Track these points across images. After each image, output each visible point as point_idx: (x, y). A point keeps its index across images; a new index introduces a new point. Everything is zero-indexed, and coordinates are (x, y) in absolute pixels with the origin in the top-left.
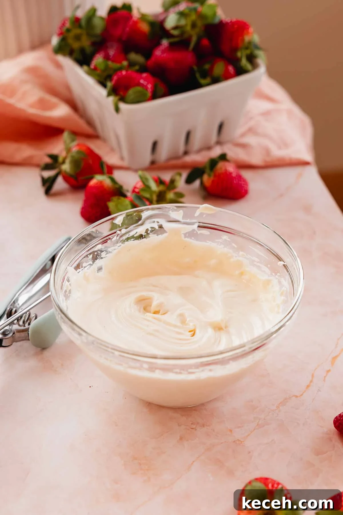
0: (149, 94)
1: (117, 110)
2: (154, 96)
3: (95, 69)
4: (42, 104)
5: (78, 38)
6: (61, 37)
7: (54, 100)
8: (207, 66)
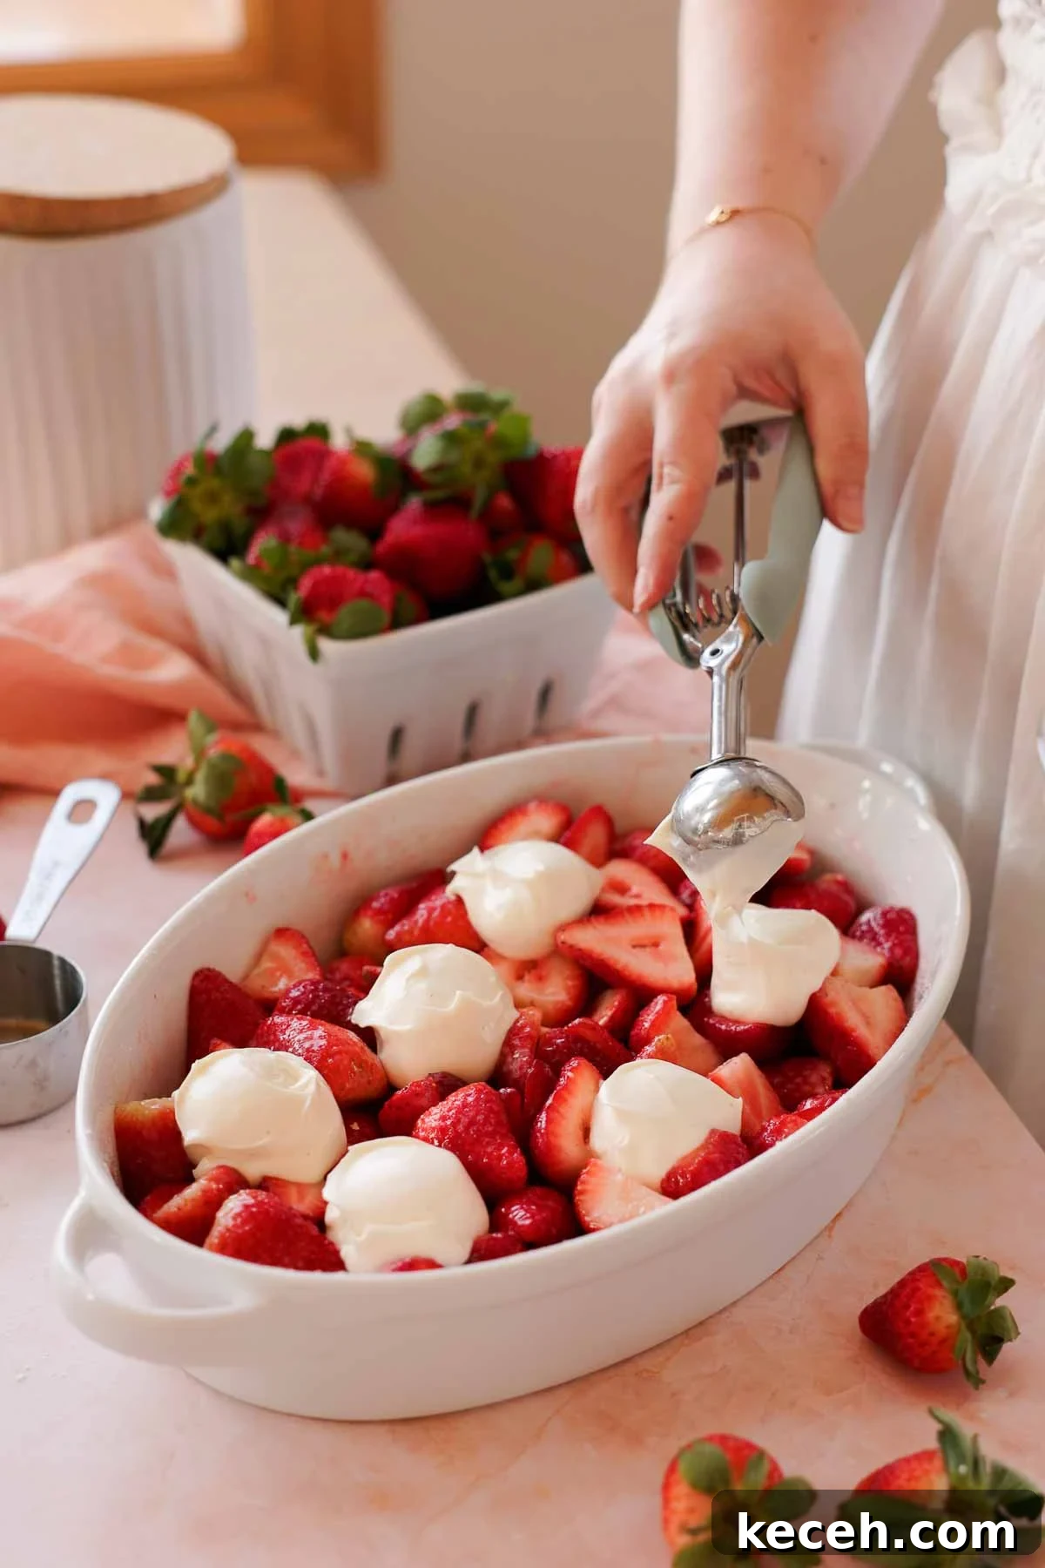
0: (386, 618)
1: (314, 654)
2: (396, 623)
3: (258, 565)
4: (127, 654)
5: (212, 498)
6: (175, 497)
7: (156, 645)
8: (512, 554)
